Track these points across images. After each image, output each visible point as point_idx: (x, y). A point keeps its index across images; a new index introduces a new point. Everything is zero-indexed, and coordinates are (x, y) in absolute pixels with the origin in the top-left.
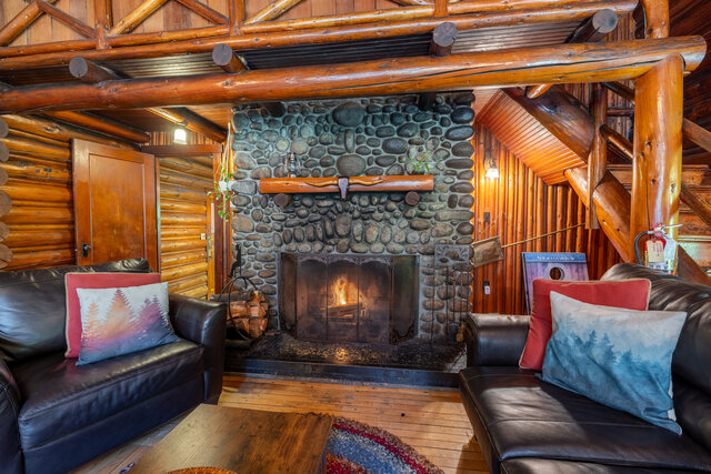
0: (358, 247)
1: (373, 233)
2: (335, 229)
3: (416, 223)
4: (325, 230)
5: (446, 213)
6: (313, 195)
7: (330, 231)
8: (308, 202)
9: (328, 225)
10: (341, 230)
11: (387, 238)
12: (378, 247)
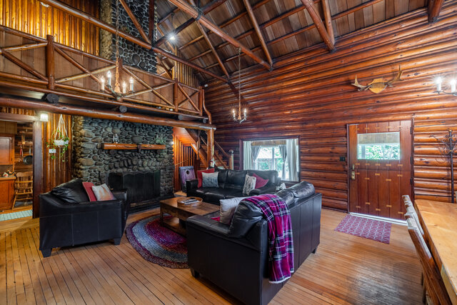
0: (140, 169)
1: (146, 163)
2: (132, 162)
3: (159, 159)
4: (128, 163)
5: (167, 156)
6: (123, 150)
7: (130, 163)
8: (120, 152)
9: (129, 161)
10: (134, 163)
11: (150, 165)
12: (147, 168)
